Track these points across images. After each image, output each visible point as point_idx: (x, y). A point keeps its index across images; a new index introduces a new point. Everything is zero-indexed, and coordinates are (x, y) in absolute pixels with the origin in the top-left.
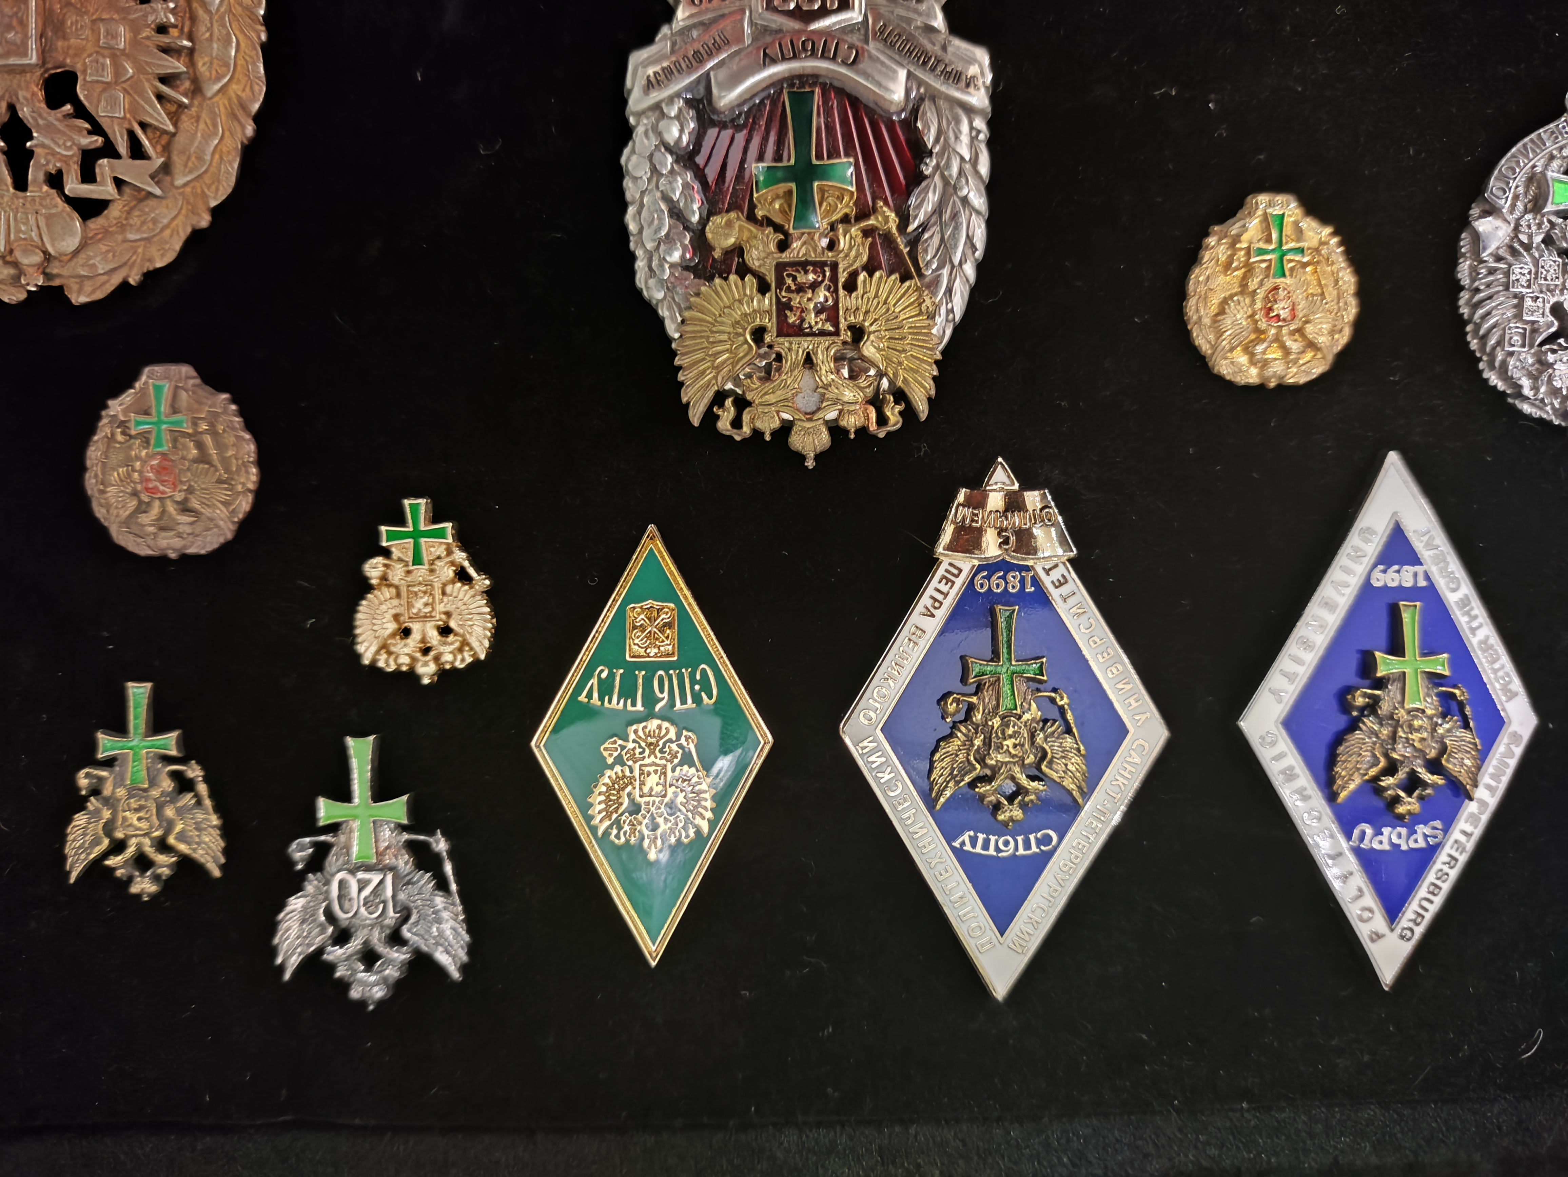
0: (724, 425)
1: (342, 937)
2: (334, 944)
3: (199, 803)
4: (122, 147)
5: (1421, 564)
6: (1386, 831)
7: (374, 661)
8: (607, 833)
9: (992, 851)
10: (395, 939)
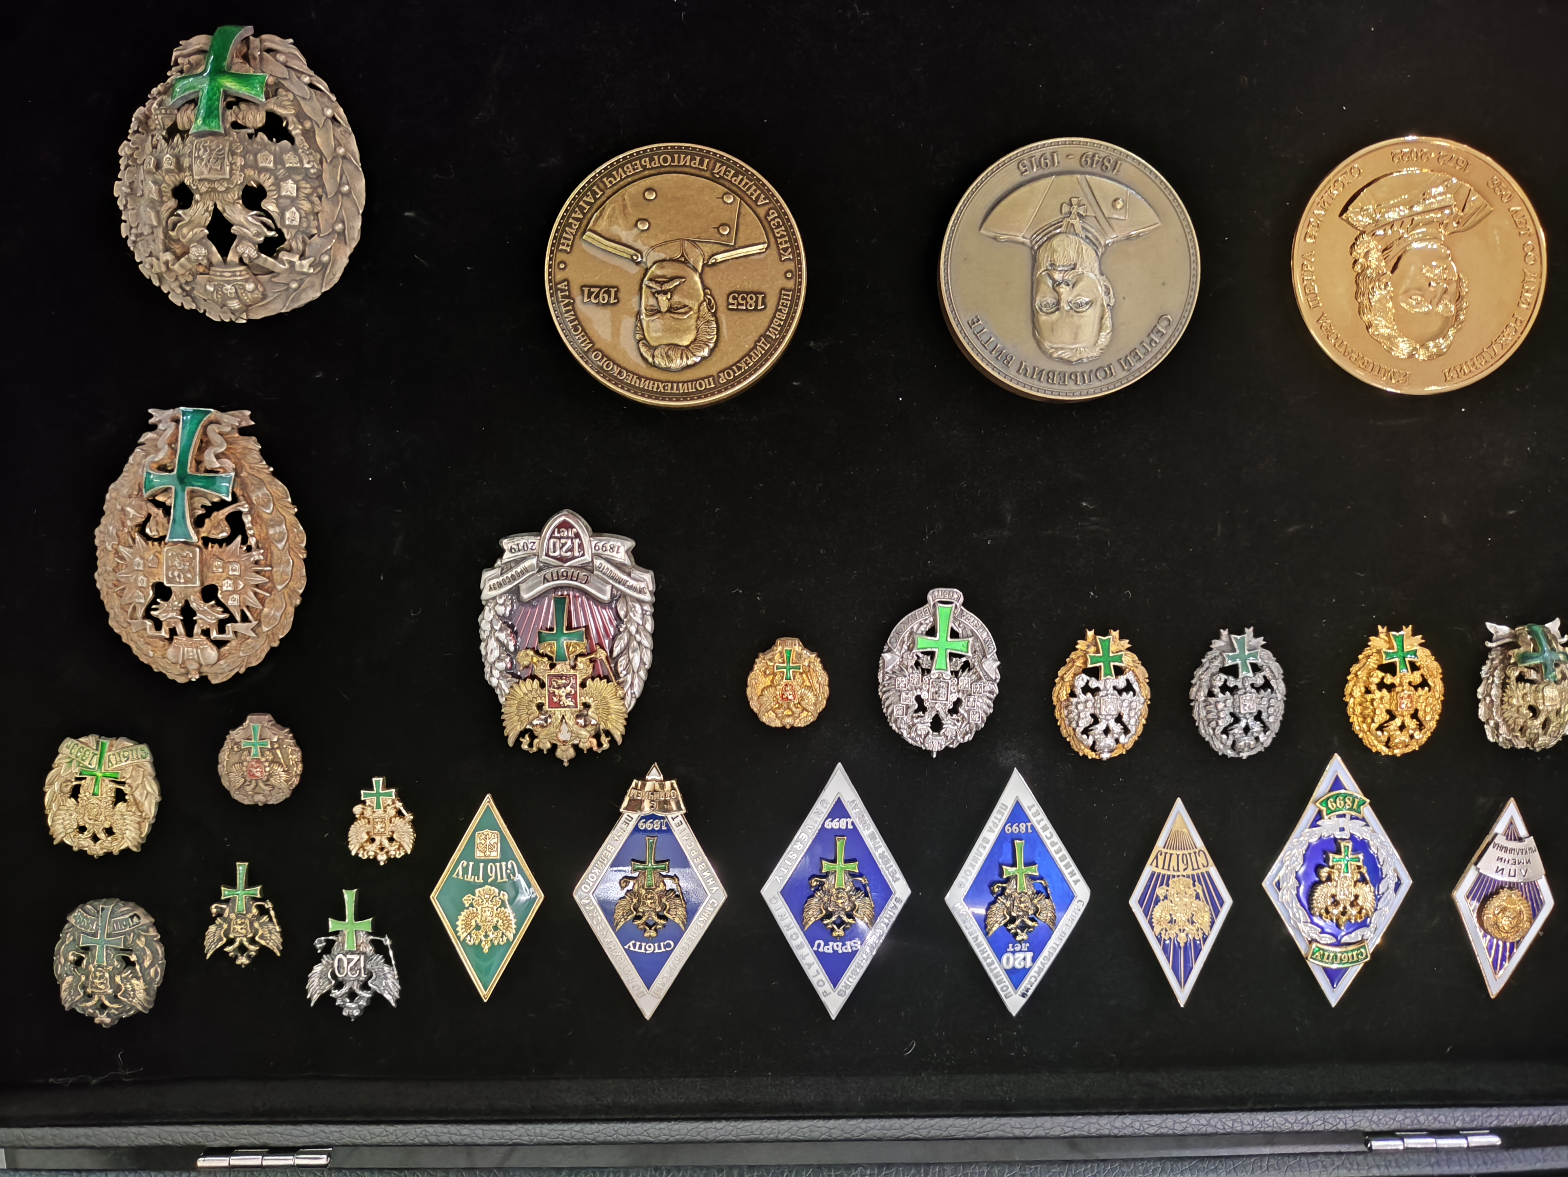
0: (525, 747)
1: (339, 985)
2: (335, 989)
3: (271, 920)
4: (238, 617)
5: (850, 817)
6: (831, 943)
7: (357, 854)
8: (465, 940)
9: (643, 951)
10: (365, 986)
